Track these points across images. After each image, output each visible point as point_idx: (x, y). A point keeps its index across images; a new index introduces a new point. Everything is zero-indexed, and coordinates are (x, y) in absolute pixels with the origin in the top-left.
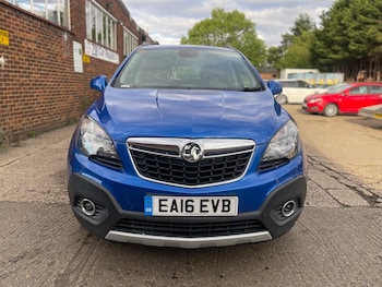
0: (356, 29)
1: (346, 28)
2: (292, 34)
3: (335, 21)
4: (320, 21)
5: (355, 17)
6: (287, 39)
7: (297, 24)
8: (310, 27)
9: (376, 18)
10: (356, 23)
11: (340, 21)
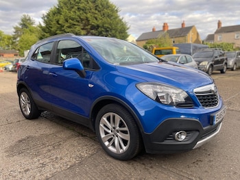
0: (69, 27)
1: (63, 26)
3: (54, 22)
5: (67, 21)
6: (17, 30)
7: (22, 20)
8: (32, 24)
9: (78, 22)
10: (68, 25)
11: (58, 22)
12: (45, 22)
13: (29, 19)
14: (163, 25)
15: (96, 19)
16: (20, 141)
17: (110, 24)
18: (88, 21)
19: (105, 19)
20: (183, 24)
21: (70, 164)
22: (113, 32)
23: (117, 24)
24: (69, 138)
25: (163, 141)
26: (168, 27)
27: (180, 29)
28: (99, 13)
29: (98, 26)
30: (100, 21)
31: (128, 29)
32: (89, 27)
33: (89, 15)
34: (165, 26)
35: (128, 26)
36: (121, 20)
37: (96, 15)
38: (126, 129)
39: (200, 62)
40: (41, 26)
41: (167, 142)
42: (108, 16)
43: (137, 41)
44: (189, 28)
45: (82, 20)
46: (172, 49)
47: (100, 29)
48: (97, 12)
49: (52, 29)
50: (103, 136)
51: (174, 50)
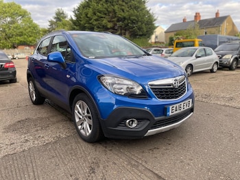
0: (96, 20)
1: (91, 19)
2: (55, 20)
3: (84, 15)
4: (74, 14)
5: (95, 14)
6: (52, 23)
7: (57, 14)
8: (65, 17)
9: (106, 14)
10: (96, 17)
11: (86, 15)
12: (76, 15)
13: (63, 13)
14: (195, 14)
15: (123, 11)
16: (19, 121)
17: (137, 16)
18: (115, 13)
19: (131, 11)
20: (217, 14)
21: (47, 142)
22: (140, 23)
23: (144, 15)
24: (58, 122)
25: (116, 127)
26: (200, 17)
27: (214, 19)
28: (126, 6)
29: (125, 18)
30: (127, 13)
31: (155, 20)
32: (115, 19)
33: (116, 7)
34: (197, 16)
35: (155, 18)
36: (148, 12)
37: (123, 7)
38: (90, 115)
39: (223, 56)
40: (72, 20)
41: (119, 128)
42: (135, 8)
43: (165, 32)
44: (224, 18)
45: (109, 12)
46: (194, 42)
47: (126, 22)
48: (124, 4)
49: (82, 23)
50: (77, 120)
51: (197, 43)
